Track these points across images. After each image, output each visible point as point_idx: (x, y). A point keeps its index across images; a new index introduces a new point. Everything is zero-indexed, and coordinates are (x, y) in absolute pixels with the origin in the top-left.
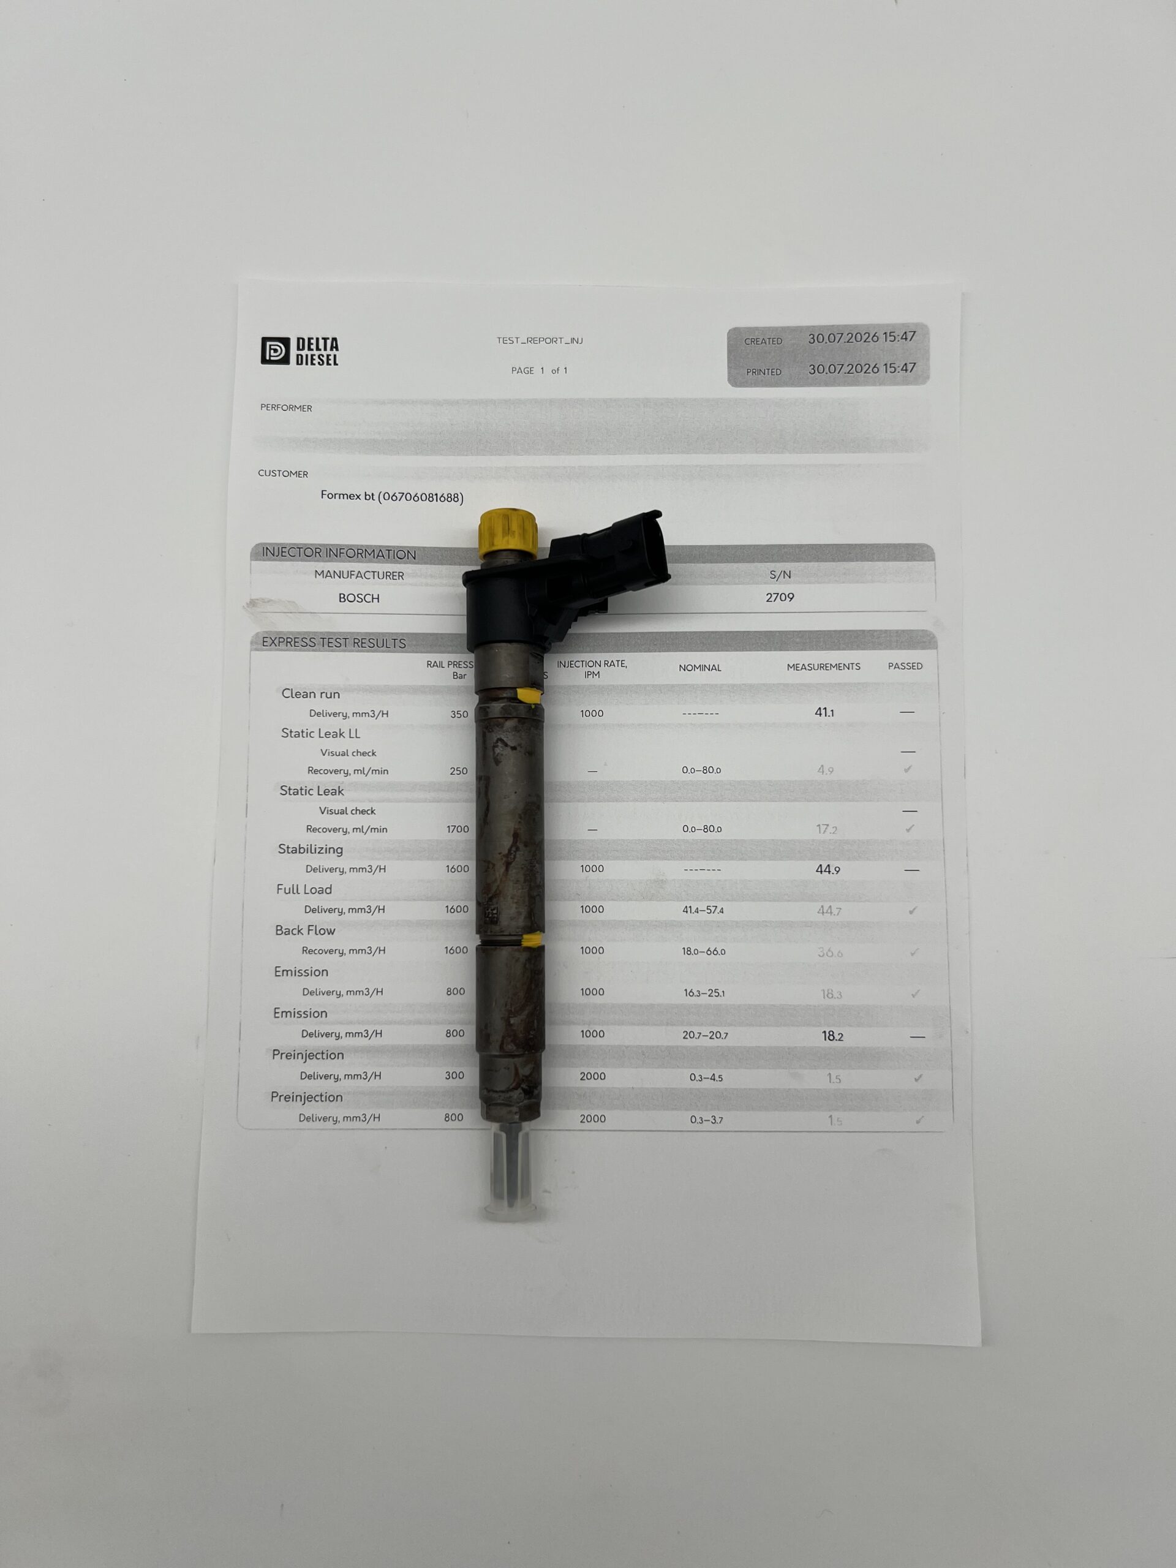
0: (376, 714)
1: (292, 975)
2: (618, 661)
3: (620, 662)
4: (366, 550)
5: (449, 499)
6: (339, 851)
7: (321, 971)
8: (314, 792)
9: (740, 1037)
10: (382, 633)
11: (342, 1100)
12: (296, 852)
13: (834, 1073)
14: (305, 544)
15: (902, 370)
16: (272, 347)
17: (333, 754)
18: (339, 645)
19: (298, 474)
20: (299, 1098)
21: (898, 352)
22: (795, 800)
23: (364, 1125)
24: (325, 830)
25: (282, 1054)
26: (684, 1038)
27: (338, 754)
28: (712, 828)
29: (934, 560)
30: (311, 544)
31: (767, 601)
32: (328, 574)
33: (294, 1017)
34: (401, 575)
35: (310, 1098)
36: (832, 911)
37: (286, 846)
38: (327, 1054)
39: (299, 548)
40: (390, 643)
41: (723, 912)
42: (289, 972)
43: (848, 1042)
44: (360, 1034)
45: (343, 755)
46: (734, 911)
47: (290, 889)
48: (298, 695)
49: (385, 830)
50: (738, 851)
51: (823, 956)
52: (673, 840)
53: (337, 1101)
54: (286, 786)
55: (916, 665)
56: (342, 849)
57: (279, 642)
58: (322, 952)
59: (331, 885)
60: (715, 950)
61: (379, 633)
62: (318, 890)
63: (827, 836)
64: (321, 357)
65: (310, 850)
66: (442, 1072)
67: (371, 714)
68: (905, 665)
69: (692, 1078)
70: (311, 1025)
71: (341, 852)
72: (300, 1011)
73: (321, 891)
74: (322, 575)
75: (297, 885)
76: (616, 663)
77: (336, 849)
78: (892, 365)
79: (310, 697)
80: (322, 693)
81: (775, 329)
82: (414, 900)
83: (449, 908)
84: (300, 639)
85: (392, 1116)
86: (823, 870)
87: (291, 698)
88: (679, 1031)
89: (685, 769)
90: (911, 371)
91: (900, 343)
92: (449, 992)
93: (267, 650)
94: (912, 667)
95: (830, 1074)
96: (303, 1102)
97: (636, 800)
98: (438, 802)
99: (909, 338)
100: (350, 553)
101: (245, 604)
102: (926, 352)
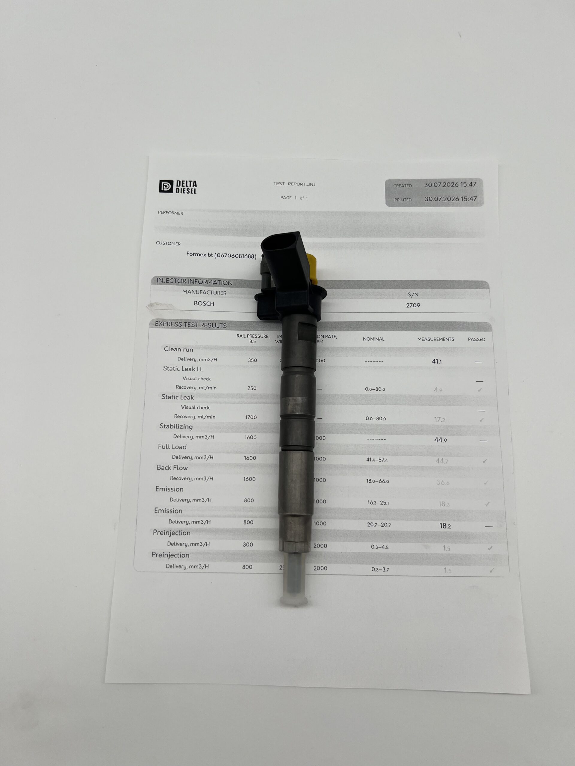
0: (211, 360)
1: (165, 491)
2: (332, 335)
3: (333, 336)
4: (208, 280)
5: (249, 257)
6: (191, 427)
7: (180, 489)
8: (179, 398)
9: (397, 526)
10: (215, 321)
11: (189, 557)
12: (169, 428)
13: (447, 545)
14: (178, 277)
15: (470, 200)
16: (165, 185)
17: (189, 379)
18: (194, 326)
19: (175, 244)
20: (166, 555)
21: (468, 192)
22: (423, 405)
23: (200, 570)
24: (183, 417)
25: (158, 532)
26: (368, 526)
27: (191, 379)
28: (381, 418)
29: (489, 288)
30: (182, 277)
31: (407, 307)
32: (189, 292)
33: (165, 512)
34: (225, 293)
35: (172, 556)
36: (444, 461)
37: (164, 424)
38: (182, 532)
39: (175, 279)
40: (219, 325)
41: (387, 461)
42: (163, 489)
43: (453, 529)
44: (199, 522)
45: (194, 379)
46: (393, 461)
47: (165, 446)
48: (172, 350)
49: (214, 417)
50: (394, 430)
51: (440, 484)
52: (361, 424)
53: (186, 557)
54: (165, 395)
55: (482, 339)
56: (192, 426)
57: (164, 324)
58: (180, 479)
59: (186, 445)
60: (383, 481)
62: (179, 447)
63: (440, 423)
64: (188, 189)
65: (175, 427)
66: (241, 543)
67: (208, 359)
68: (477, 339)
69: (373, 547)
70: (173, 516)
71: (192, 428)
72: (168, 510)
73: (181, 448)
74: (186, 292)
75: (169, 444)
76: (331, 336)
77: (189, 426)
78: (465, 198)
79: (178, 351)
80: (184, 349)
81: (409, 180)
82: (228, 453)
83: (246, 457)
84: (174, 323)
85: (214, 566)
86: (438, 440)
87: (168, 351)
88: (365, 523)
89: (367, 389)
90: (474, 200)
91: (469, 187)
92: (246, 501)
93: (158, 328)
94: (480, 340)
95: (444, 546)
96: (168, 558)
97: (341, 404)
98: (242, 403)
99: (473, 185)
100: (200, 282)
101: (147, 305)
102: (482, 193)
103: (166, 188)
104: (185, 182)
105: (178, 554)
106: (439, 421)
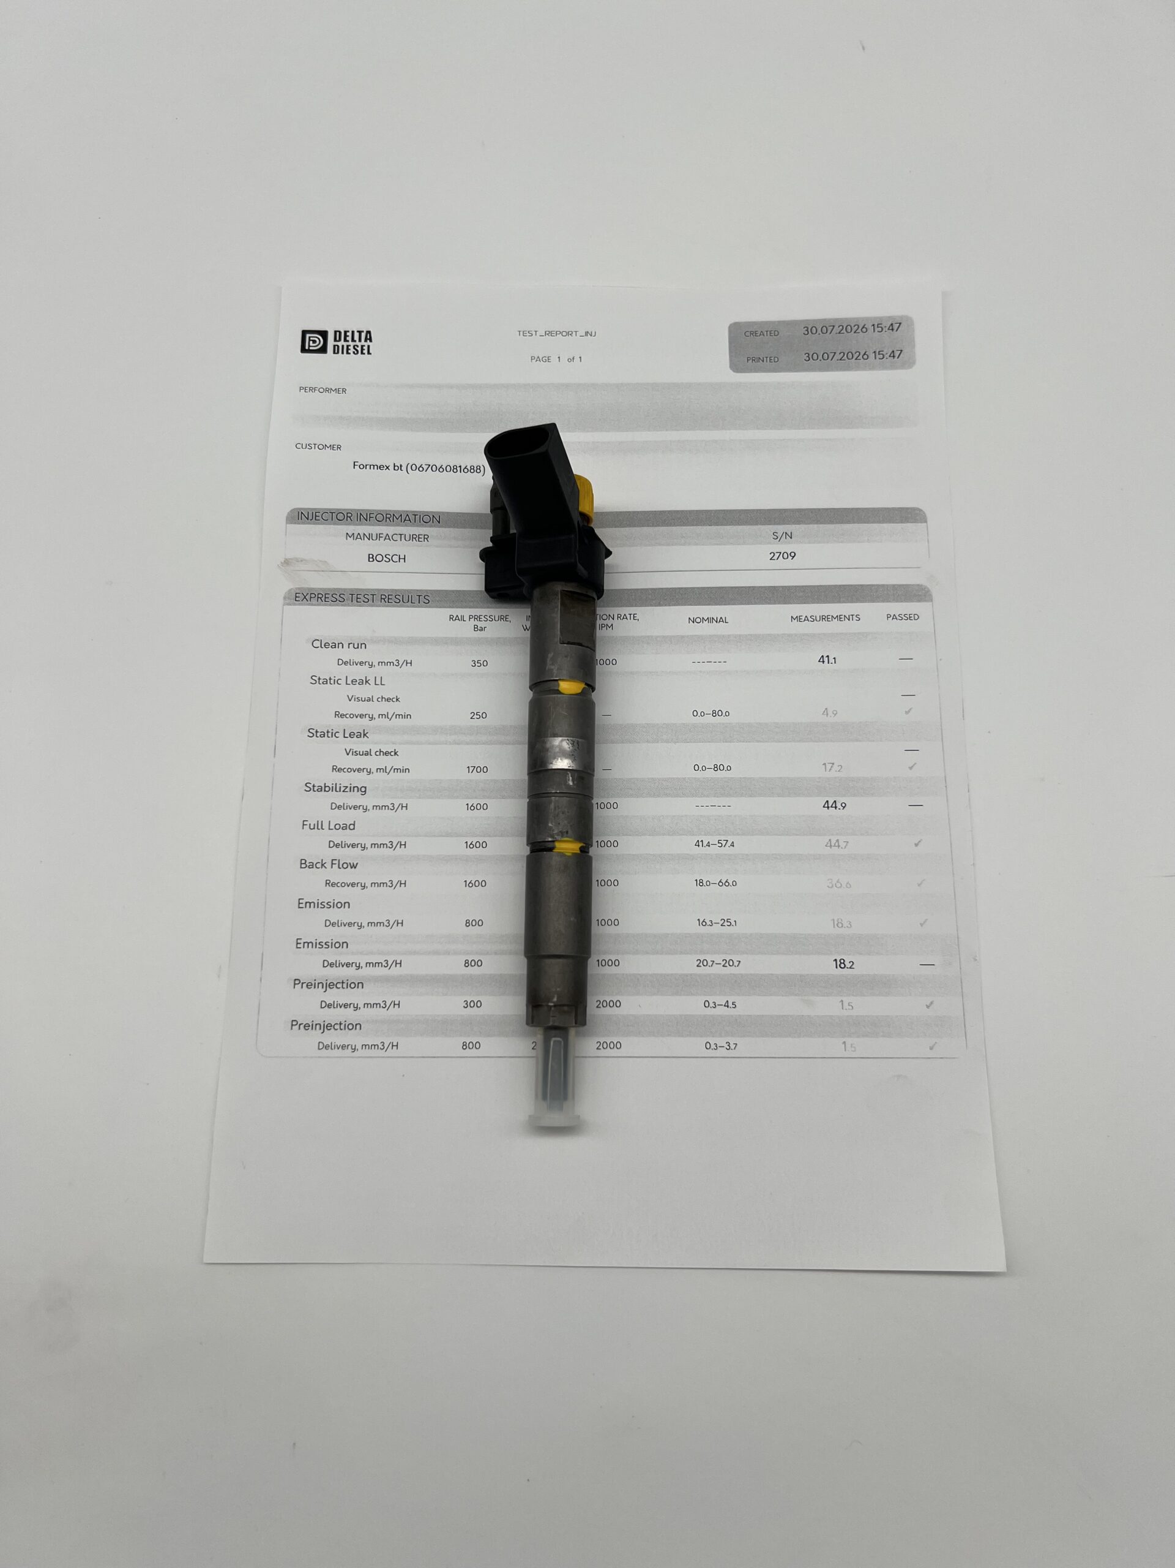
0: (401, 663)
1: (314, 907)
2: (630, 614)
3: (632, 616)
4: (394, 515)
5: (472, 471)
6: (363, 789)
7: (343, 903)
8: (340, 735)
9: (751, 965)
10: (407, 590)
11: (361, 1029)
13: (846, 1000)
14: (338, 510)
15: (890, 356)
16: (311, 339)
17: (358, 699)
18: (367, 600)
19: (332, 447)
20: (318, 1027)
21: (887, 341)
22: (801, 741)
23: (381, 1053)
24: (349, 770)
25: (303, 983)
26: (698, 966)
27: (363, 700)
28: (722, 767)
29: (926, 522)
30: (344, 509)
31: (771, 559)
32: (359, 537)
33: (316, 947)
34: (426, 538)
35: (329, 1026)
36: (840, 844)
37: (312, 785)
38: (347, 983)
39: (332, 513)
40: (415, 599)
41: (733, 846)
42: (312, 904)
43: (859, 970)
44: (380, 964)
45: (369, 700)
46: (744, 845)
47: (314, 825)
48: (326, 645)
49: (407, 770)
50: (748, 788)
51: (832, 886)
52: (684, 779)
53: (356, 1029)
54: (313, 729)
55: (912, 616)
56: (365, 788)
57: (311, 598)
58: (344, 885)
59: (355, 822)
60: (726, 882)
61: (405, 590)
62: (342, 826)
63: (833, 774)
64: (356, 347)
65: (335, 788)
66: (460, 1001)
67: (396, 663)
68: (903, 616)
69: (706, 1005)
70: (332, 955)
71: (365, 791)
72: (322, 942)
73: (345, 827)
74: (352, 537)
76: (628, 616)
77: (360, 787)
78: (881, 353)
79: (338, 647)
80: (349, 644)
81: (773, 323)
82: (435, 836)
83: (469, 844)
84: (331, 595)
85: (410, 1045)
86: (830, 806)
87: (320, 648)
88: (692, 960)
89: (695, 713)
90: (898, 358)
91: (886, 334)
92: (468, 923)
93: (299, 605)
94: (909, 617)
95: (842, 1001)
96: (322, 1031)
97: (648, 741)
98: (458, 744)
99: (895, 328)
100: (380, 517)
101: (279, 563)
102: (912, 343)
103: (315, 345)
104: (350, 334)
105: (341, 1024)
106: (830, 769)
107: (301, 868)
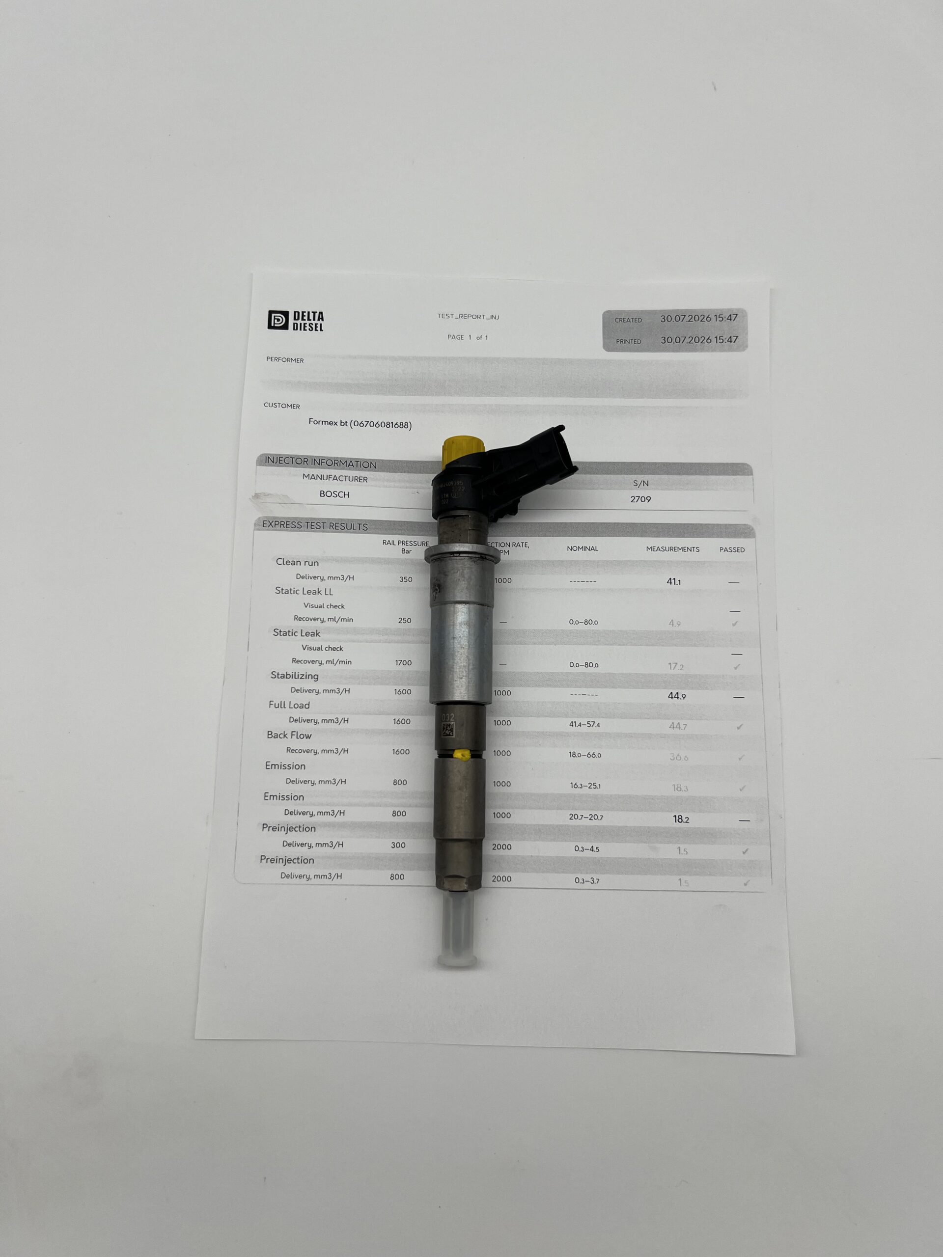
0: (345, 578)
1: (278, 768)
2: (523, 543)
4: (340, 461)
5: (401, 426)
6: (316, 677)
7: (300, 766)
8: (299, 634)
9: (612, 819)
10: (351, 520)
11: (313, 863)
13: (682, 847)
14: (297, 456)
15: (728, 341)
16: (276, 317)
17: (312, 606)
18: (319, 527)
19: (292, 406)
20: (281, 860)
21: (725, 328)
22: (652, 645)
23: (329, 882)
24: (305, 662)
26: (570, 819)
27: (316, 607)
28: (591, 664)
29: (752, 474)
30: (302, 456)
31: (632, 502)
32: (313, 477)
33: (279, 799)
34: (365, 479)
35: (289, 861)
36: (680, 727)
37: (277, 673)
38: (303, 828)
39: (292, 458)
40: (356, 526)
41: (599, 726)
42: (277, 766)
43: (692, 824)
44: (328, 813)
45: (320, 607)
46: (608, 726)
47: (279, 704)
48: (288, 563)
49: (350, 662)
50: (610, 681)
51: (674, 759)
52: (562, 673)
53: (310, 863)
54: (278, 629)
55: (740, 549)
56: (318, 676)
57: (275, 524)
58: (301, 751)
59: (309, 702)
60: (593, 754)
61: (349, 519)
62: (299, 706)
63: (676, 672)
64: (311, 325)
65: (294, 676)
66: (389, 843)
67: (341, 578)
68: (732, 549)
69: (577, 849)
70: (291, 806)
71: (317, 678)
72: (284, 795)
73: (302, 706)
74: (308, 477)
75: (284, 702)
76: (521, 545)
77: (313, 675)
78: (721, 338)
79: (297, 565)
80: (305, 562)
81: (638, 312)
82: (370, 714)
83: (396, 721)
84: (291, 523)
85: (351, 875)
86: (673, 696)
87: (283, 565)
88: (566, 814)
89: (571, 622)
90: (734, 342)
91: (726, 323)
92: (395, 783)
93: (267, 530)
94: (737, 550)
95: (679, 847)
96: (284, 864)
97: (534, 643)
98: (389, 642)
99: (733, 319)
100: (329, 462)
101: (251, 497)
102: (745, 329)
103: (278, 323)
104: (306, 314)
105: (298, 859)
106: (674, 668)
107: (268, 737)
